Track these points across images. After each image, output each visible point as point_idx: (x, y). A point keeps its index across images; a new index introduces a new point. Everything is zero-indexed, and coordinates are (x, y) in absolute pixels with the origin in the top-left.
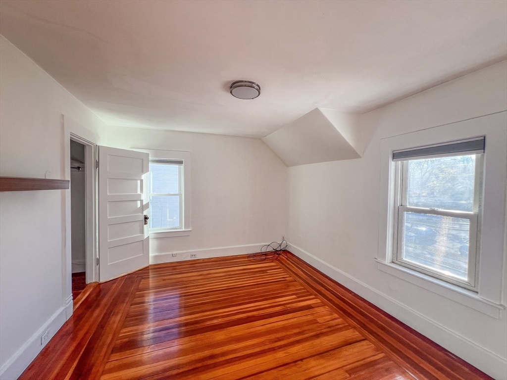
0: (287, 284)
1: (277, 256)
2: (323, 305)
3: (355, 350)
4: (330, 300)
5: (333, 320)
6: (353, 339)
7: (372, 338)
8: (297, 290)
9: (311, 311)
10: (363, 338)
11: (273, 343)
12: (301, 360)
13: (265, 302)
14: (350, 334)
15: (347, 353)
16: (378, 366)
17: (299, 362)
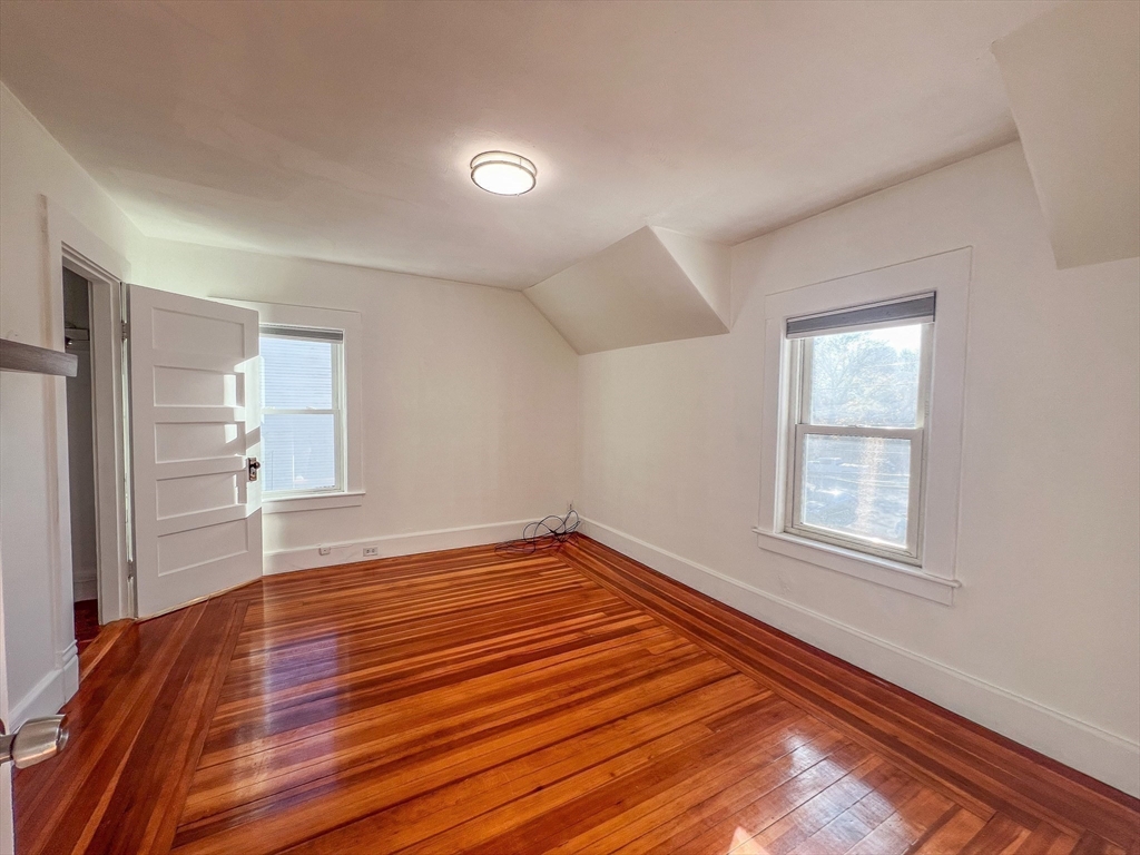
0: (585, 594)
1: (558, 544)
2: (659, 624)
3: (721, 691)
4: (671, 616)
5: (677, 647)
6: (716, 674)
7: (749, 669)
8: (604, 603)
9: (636, 636)
10: (735, 671)
11: (566, 696)
12: (624, 717)
13: (542, 629)
14: (709, 667)
15: (707, 698)
16: (762, 711)
17: (620, 722)
